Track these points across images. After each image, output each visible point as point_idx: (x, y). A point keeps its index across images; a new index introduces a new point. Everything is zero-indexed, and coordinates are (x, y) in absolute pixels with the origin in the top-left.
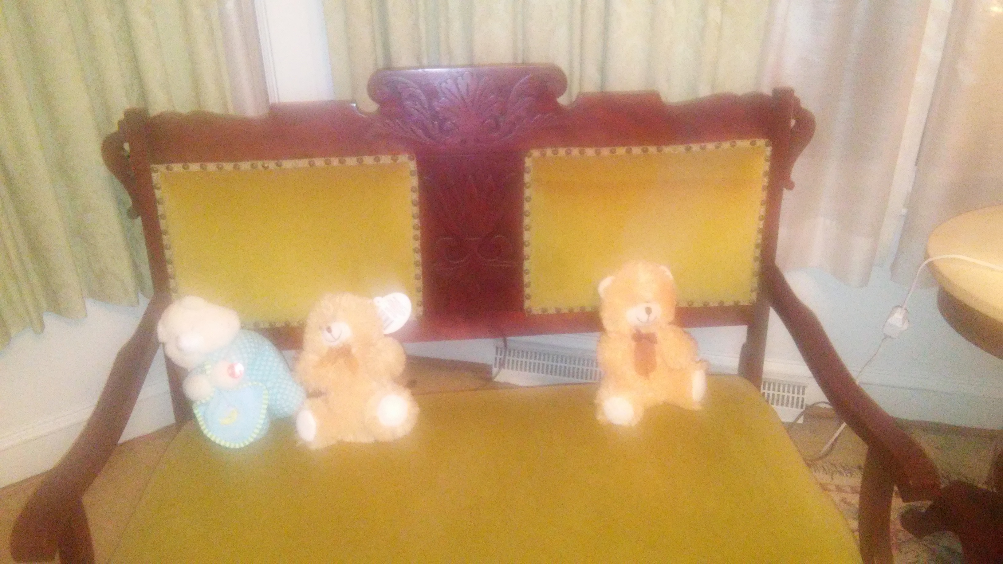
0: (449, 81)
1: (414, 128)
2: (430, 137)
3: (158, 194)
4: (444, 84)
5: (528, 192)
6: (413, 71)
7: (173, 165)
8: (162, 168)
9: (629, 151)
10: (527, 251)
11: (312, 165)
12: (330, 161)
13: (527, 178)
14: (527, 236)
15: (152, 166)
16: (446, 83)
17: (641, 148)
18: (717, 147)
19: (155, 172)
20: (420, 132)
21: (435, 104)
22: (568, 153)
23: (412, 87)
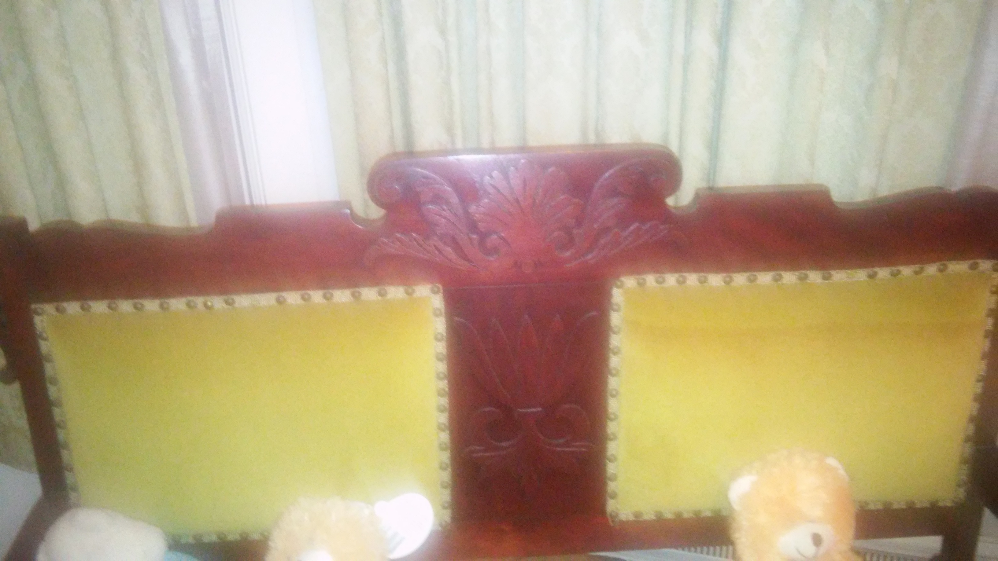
0: (495, 173)
1: (441, 245)
2: (465, 257)
3: (44, 347)
4: (488, 178)
5: (615, 341)
6: (441, 159)
7: (65, 305)
8: (49, 308)
9: (778, 279)
10: (612, 427)
11: (280, 301)
12: (309, 295)
13: (615, 319)
14: (613, 405)
15: (33, 306)
16: (491, 177)
17: (797, 273)
18: (916, 273)
19: (39, 314)
20: (449, 251)
21: (473, 208)
22: (682, 282)
23: (438, 184)
